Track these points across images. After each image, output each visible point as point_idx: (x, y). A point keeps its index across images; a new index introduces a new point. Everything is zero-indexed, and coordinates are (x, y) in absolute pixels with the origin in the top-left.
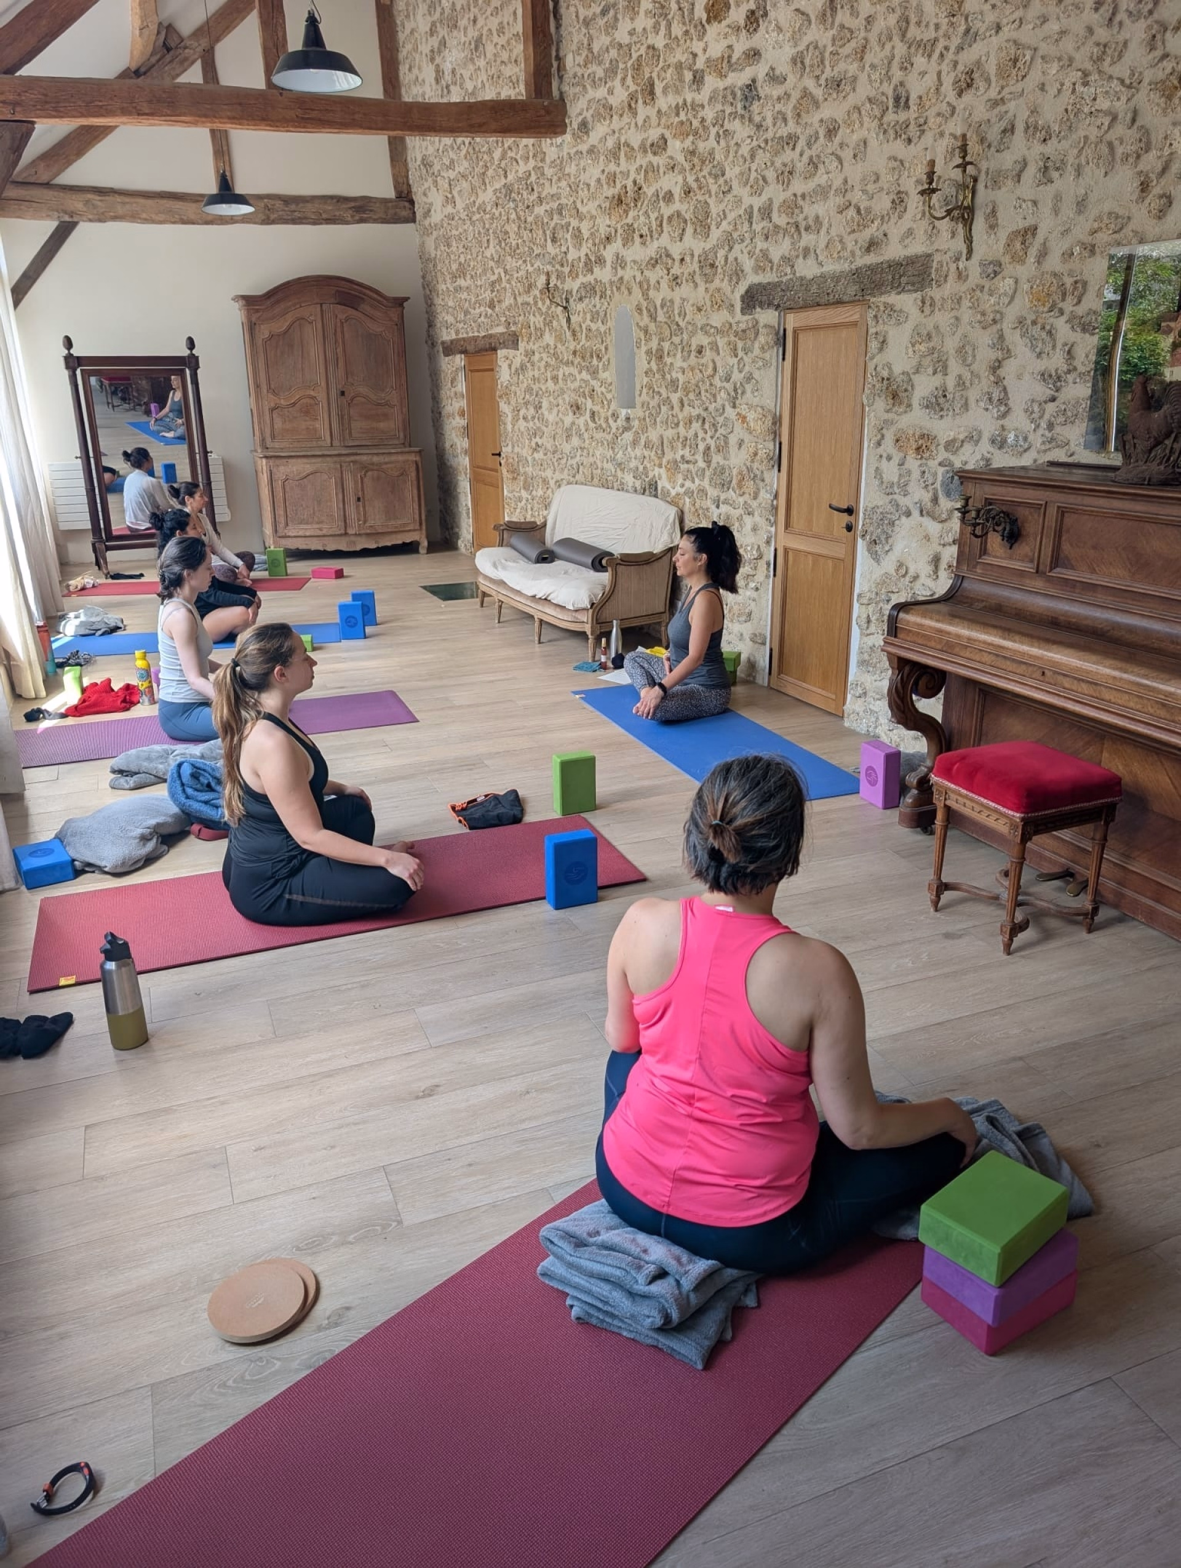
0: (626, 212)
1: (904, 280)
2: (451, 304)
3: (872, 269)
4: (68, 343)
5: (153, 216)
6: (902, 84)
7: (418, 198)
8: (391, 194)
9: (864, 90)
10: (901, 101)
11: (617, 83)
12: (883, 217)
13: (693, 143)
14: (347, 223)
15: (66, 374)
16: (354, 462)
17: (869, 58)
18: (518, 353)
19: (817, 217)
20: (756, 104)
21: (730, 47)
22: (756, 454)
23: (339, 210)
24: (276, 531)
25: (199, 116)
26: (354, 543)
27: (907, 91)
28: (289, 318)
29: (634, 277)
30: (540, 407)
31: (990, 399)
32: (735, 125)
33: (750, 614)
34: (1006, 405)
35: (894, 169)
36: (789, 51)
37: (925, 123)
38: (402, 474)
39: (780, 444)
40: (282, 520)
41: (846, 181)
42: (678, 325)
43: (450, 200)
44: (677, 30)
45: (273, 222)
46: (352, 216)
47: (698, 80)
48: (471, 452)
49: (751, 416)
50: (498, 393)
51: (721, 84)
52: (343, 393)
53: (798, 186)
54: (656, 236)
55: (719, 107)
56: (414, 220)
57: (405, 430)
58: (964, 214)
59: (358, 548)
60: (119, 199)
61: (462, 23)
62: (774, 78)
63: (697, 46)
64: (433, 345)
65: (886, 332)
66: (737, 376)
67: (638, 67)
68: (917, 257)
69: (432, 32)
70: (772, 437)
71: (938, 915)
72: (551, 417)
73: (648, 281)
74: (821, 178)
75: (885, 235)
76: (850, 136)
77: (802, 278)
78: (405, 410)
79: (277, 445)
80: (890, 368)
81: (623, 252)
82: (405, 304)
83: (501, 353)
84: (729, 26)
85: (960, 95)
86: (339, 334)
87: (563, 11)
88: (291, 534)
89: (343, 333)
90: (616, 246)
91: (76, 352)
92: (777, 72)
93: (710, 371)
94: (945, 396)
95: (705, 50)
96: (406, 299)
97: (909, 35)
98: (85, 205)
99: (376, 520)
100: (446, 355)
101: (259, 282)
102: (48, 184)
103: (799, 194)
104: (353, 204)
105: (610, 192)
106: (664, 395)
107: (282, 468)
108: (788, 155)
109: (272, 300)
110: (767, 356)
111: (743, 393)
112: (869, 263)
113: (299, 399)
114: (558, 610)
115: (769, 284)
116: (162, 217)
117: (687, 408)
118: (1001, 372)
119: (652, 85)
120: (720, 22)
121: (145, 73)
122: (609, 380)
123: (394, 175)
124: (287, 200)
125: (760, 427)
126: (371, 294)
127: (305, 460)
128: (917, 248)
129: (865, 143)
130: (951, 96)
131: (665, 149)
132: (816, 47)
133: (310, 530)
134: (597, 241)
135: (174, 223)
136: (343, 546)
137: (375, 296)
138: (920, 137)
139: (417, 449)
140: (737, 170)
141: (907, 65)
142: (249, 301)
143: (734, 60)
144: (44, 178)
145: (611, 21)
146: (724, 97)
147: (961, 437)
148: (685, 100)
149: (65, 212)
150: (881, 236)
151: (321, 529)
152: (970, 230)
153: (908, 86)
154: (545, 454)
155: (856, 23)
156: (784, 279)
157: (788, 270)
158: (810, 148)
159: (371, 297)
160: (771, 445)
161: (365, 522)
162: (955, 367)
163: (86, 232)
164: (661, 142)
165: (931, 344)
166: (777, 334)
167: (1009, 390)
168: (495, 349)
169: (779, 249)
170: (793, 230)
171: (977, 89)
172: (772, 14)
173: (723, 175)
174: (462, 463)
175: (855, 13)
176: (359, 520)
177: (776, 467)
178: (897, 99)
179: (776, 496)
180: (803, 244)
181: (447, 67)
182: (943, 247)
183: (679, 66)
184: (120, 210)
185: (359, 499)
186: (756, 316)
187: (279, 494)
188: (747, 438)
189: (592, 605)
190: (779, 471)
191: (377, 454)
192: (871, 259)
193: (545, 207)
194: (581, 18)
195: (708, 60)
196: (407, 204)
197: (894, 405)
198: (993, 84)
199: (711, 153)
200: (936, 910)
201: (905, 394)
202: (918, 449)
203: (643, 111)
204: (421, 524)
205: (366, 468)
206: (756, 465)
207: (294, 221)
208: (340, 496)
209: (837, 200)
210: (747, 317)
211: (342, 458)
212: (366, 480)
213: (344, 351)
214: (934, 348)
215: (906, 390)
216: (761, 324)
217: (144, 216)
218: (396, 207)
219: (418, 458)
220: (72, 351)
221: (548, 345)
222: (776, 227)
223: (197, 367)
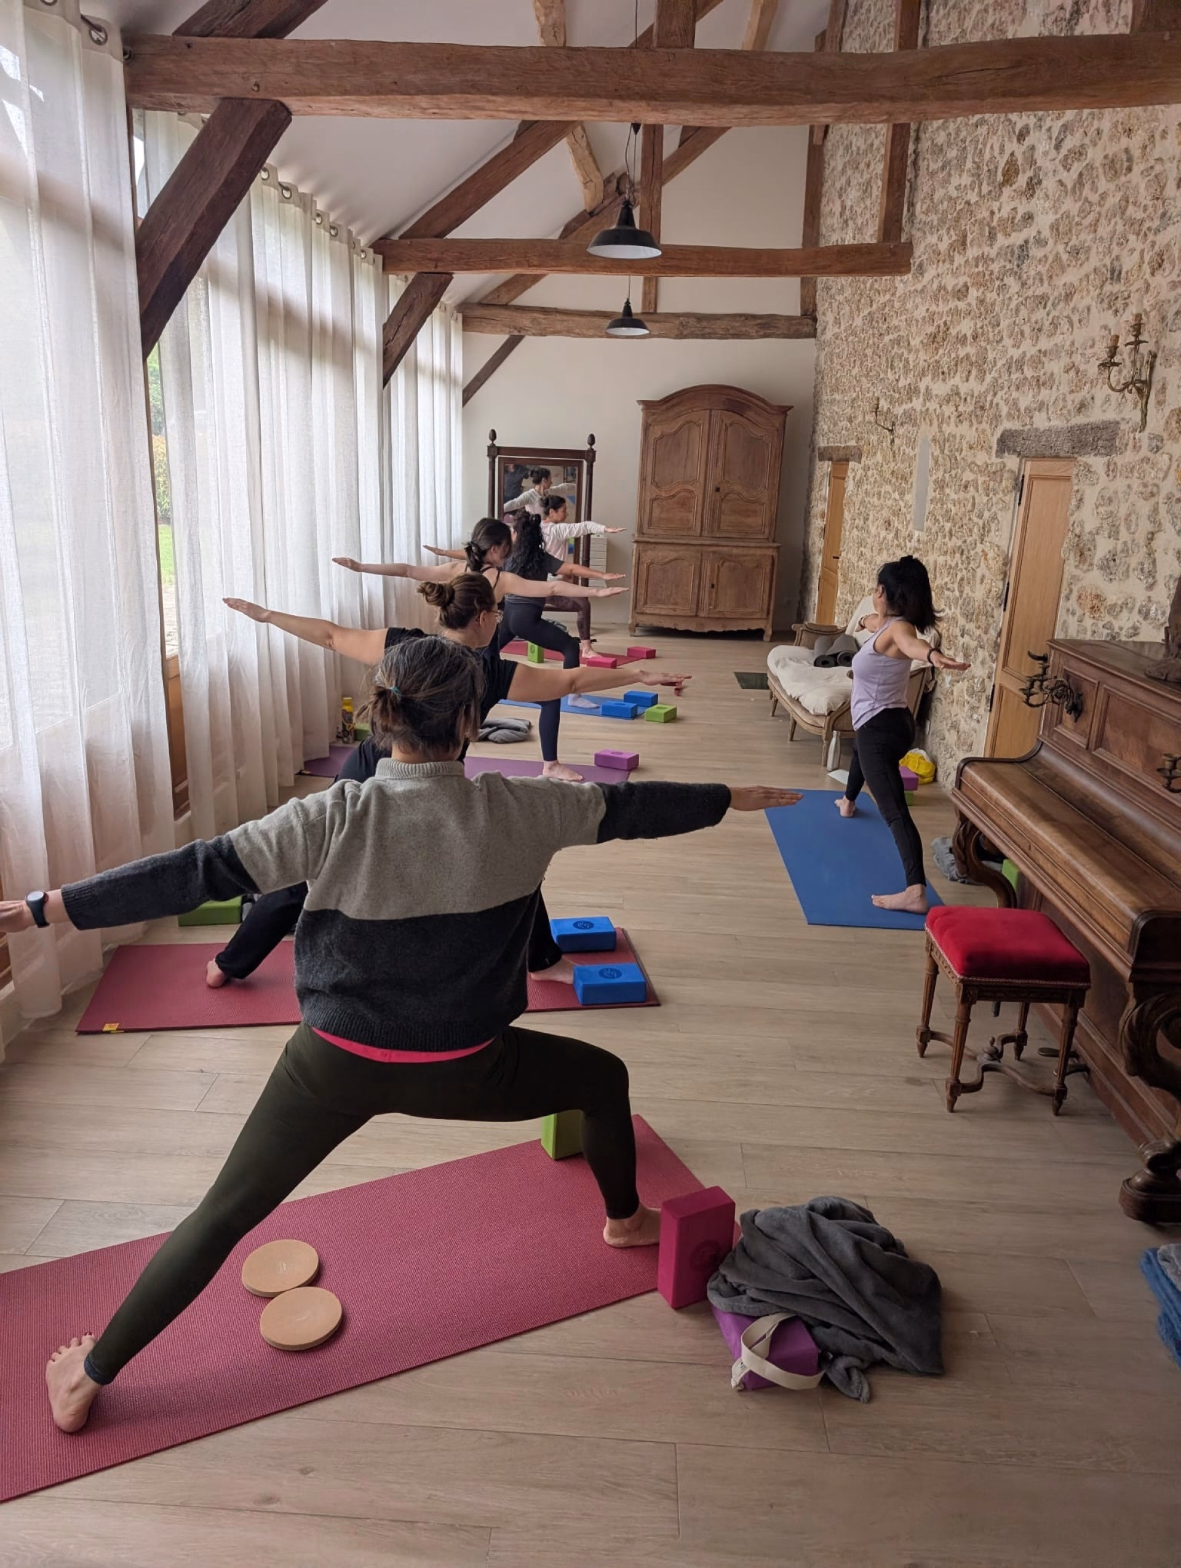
0: (937, 349)
1: (1100, 443)
2: (828, 414)
3: (1081, 429)
4: (493, 435)
5: (585, 331)
6: (1118, 258)
7: (819, 316)
8: (797, 312)
9: (1094, 261)
10: (1115, 275)
11: (944, 232)
12: (1092, 382)
13: (983, 293)
14: (752, 338)
15: (487, 460)
16: (714, 552)
17: (1100, 230)
18: (860, 466)
19: (1052, 374)
20: (1027, 262)
21: (1014, 209)
22: (990, 591)
23: (745, 326)
24: (635, 607)
25: (577, 266)
26: (702, 625)
27: (1121, 266)
28: (681, 421)
29: (935, 410)
30: (867, 519)
31: (1142, 569)
32: (1010, 281)
33: (971, 745)
34: (1153, 577)
35: (1103, 337)
36: (1051, 218)
37: (1129, 297)
38: (757, 567)
39: (1008, 584)
40: (642, 598)
41: (1073, 343)
42: (956, 460)
43: (837, 322)
44: (985, 189)
45: (685, 337)
46: (757, 332)
47: (992, 237)
48: (825, 552)
49: (991, 555)
50: (844, 502)
51: (1007, 242)
52: (718, 490)
53: (1044, 344)
54: (952, 375)
55: (1002, 263)
56: (814, 336)
57: (771, 525)
58: (1142, 387)
59: (706, 630)
60: (559, 317)
61: (862, 166)
62: (1040, 242)
63: (995, 206)
64: (813, 450)
65: (1084, 491)
66: (987, 514)
67: (957, 220)
68: (1110, 423)
69: (843, 171)
70: (1002, 576)
71: (921, 1060)
72: (873, 530)
73: (943, 415)
74: (1058, 339)
75: (1093, 398)
76: (1080, 301)
77: (1037, 430)
78: (774, 508)
79: (652, 531)
80: (1082, 527)
81: (932, 386)
82: (788, 412)
83: (851, 464)
84: (1015, 190)
85: (1153, 274)
86: (722, 436)
87: (920, 162)
88: (648, 611)
89: (726, 435)
90: (927, 380)
91: (497, 443)
92: (1042, 236)
93: (969, 507)
94: (1114, 560)
95: (999, 210)
96: (790, 408)
97: (1128, 213)
98: (531, 322)
99: (727, 605)
100: (820, 460)
101: (658, 389)
102: (506, 305)
103: (1043, 350)
104: (759, 321)
105: (931, 329)
106: (942, 524)
107: (649, 552)
108: (1040, 314)
109: (669, 404)
110: (1007, 499)
111: (989, 531)
112: (1079, 423)
113: (678, 493)
114: (804, 712)
115: (1016, 431)
116: (591, 332)
117: (954, 538)
118: (1154, 544)
119: (965, 237)
120: (1011, 185)
121: (597, 214)
122: (910, 503)
123: (802, 296)
124: (700, 318)
125: (996, 565)
126: (757, 402)
127: (672, 548)
128: (1111, 415)
129: (1089, 309)
130: (1148, 276)
131: (966, 296)
132: (1068, 217)
133: (664, 610)
134: (916, 374)
135: (601, 337)
136: (693, 628)
137: (762, 404)
138: (1124, 310)
139: (775, 545)
140: (1008, 321)
141: (1123, 241)
142: (648, 405)
143: (1016, 221)
144: (504, 301)
145: (946, 178)
146: (1006, 254)
147: (1120, 602)
148: (983, 253)
149: (515, 328)
150: (1089, 400)
151: (674, 610)
152: (1147, 403)
153: (1122, 260)
154: (865, 563)
155: (1094, 198)
156: (1026, 428)
157: (1028, 420)
158: (1054, 309)
159: (757, 406)
160: (1000, 584)
161: (715, 607)
162: (1124, 535)
163: (529, 343)
164: (963, 290)
165: (1110, 508)
166: (1016, 479)
167: (1157, 561)
168: (847, 460)
169: (1025, 400)
170: (1034, 383)
171: (1164, 270)
172: (1044, 183)
173: (998, 325)
174: (818, 560)
175: (1094, 189)
176: (710, 605)
177: (1003, 606)
178: (1113, 271)
179: (999, 634)
180: (1040, 398)
181: (849, 204)
182: (1127, 417)
183: (981, 222)
184: (559, 327)
185: (713, 586)
186: (1005, 460)
187: (644, 576)
188: (987, 574)
189: (830, 713)
190: (1005, 610)
191: (737, 547)
192: (1080, 420)
193: (891, 337)
194: (930, 170)
195: (1000, 219)
196: (810, 322)
197: (1080, 562)
198: (1176, 267)
199: (993, 304)
200: (922, 1055)
201: (1089, 553)
202: (1093, 608)
203: (959, 260)
204: (768, 613)
205: (724, 558)
206: (989, 601)
207: (703, 336)
208: (697, 582)
209: (1065, 360)
210: (999, 460)
211: (705, 548)
212: (722, 569)
213: (725, 450)
214: (1112, 512)
215: (1089, 550)
216: (1007, 468)
217: (577, 331)
218: (800, 324)
219: (775, 554)
220: (495, 442)
221: (878, 462)
222: (1025, 379)
223: (593, 460)
